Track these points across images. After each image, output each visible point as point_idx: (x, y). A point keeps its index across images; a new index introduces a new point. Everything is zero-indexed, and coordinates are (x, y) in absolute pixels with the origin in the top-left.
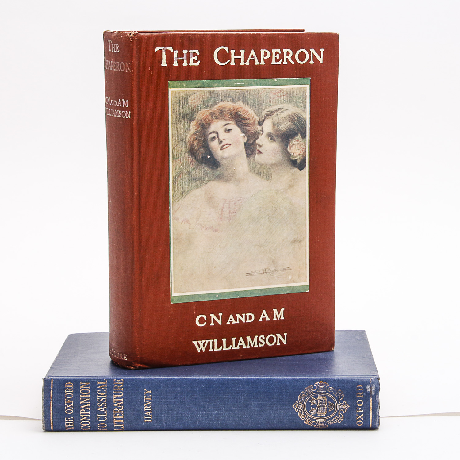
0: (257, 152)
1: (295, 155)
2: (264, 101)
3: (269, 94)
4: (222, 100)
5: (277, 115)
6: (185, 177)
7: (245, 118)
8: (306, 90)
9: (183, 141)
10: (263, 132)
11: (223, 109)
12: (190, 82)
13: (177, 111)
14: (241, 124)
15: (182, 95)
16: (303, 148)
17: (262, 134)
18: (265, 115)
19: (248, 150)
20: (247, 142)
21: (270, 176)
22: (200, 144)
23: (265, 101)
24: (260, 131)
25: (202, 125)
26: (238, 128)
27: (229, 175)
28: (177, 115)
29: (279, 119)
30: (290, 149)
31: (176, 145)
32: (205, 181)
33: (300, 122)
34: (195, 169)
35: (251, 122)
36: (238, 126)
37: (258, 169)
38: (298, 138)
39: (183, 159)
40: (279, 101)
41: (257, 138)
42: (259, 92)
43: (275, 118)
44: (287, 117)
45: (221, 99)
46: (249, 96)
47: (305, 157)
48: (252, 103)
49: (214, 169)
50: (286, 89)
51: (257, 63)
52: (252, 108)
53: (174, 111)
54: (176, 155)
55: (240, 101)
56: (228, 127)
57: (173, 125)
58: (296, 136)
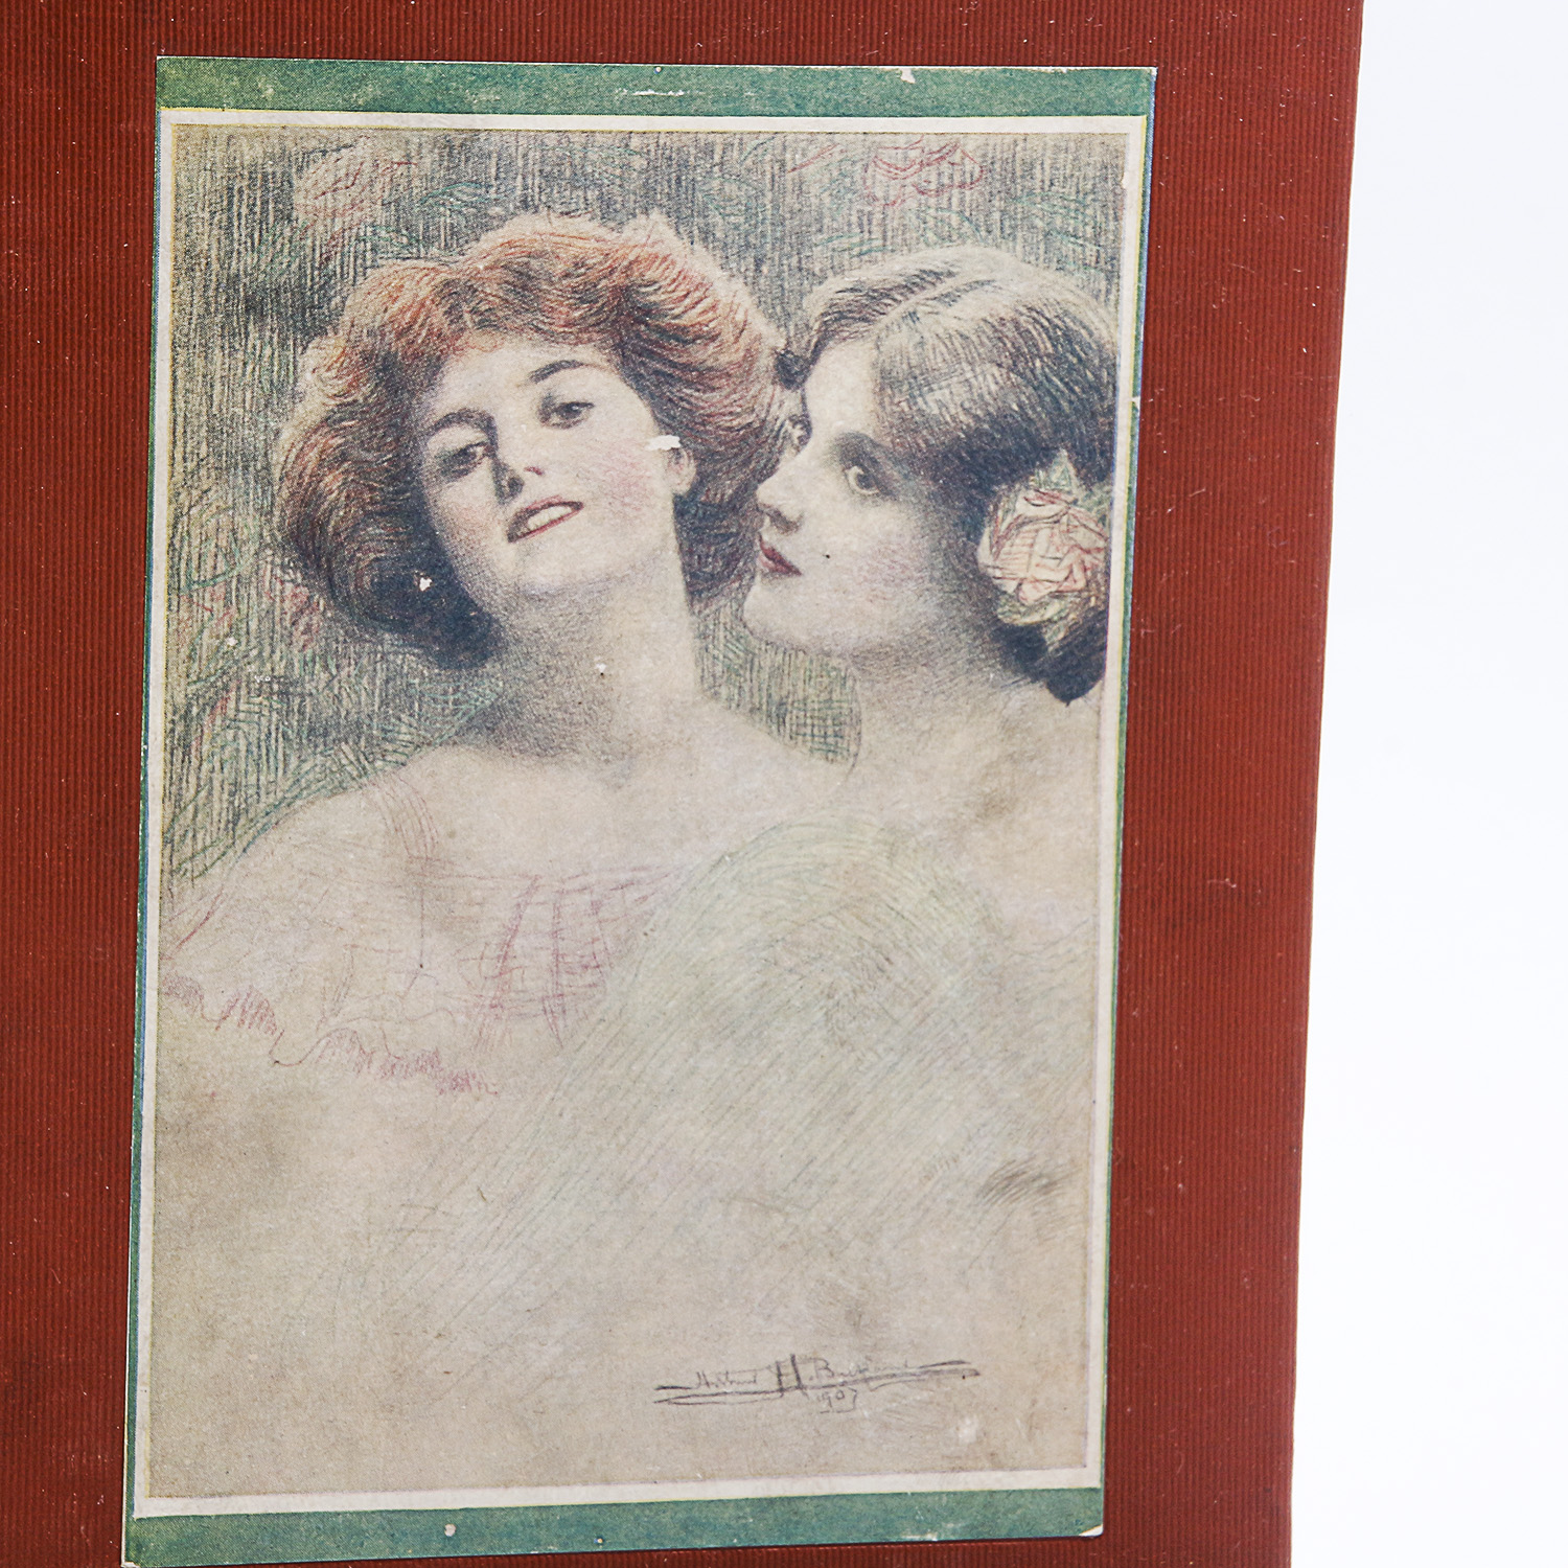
0: (762, 562)
1: (1030, 594)
2: (819, 220)
3: (858, 166)
4: (525, 204)
5: (913, 315)
6: (253, 713)
7: (684, 329)
8: (1119, 154)
9: (246, 468)
10: (807, 427)
11: (535, 264)
12: (308, 72)
13: (215, 266)
14: (657, 372)
15: (250, 153)
16: (1088, 552)
17: (803, 441)
18: (823, 314)
19: (702, 549)
20: (694, 491)
21: (847, 730)
22: (367, 496)
23: (827, 221)
24: (788, 425)
25: (385, 369)
26: (632, 395)
27: (559, 715)
28: (211, 293)
29: (921, 343)
30: (997, 555)
31: (195, 493)
32: (389, 747)
33: (1071, 368)
34: (324, 657)
35: (724, 359)
36: (636, 380)
37: (765, 675)
38: (1054, 478)
39: (242, 591)
40: (931, 222)
41: (768, 470)
42: (788, 156)
43: (896, 336)
44: (979, 331)
45: (518, 192)
46: (716, 184)
47: (1102, 615)
48: (737, 227)
49: (459, 668)
50: (981, 140)
52: (733, 265)
53: (188, 262)
54: (194, 564)
55: (655, 214)
56: (568, 387)
57: (181, 359)
58: (1043, 466)
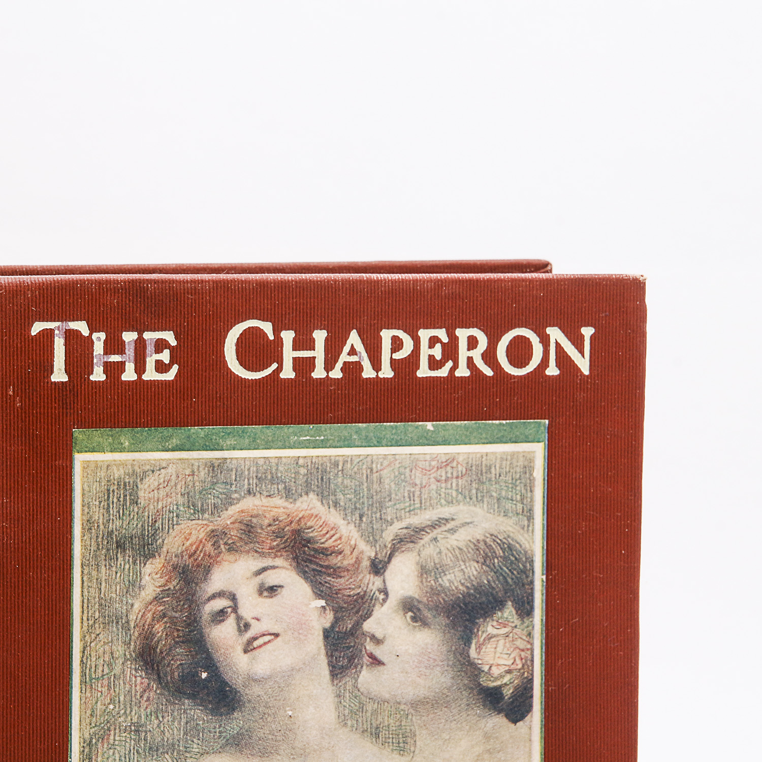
0: (366, 660)
1: (496, 671)
2: (390, 495)
3: (408, 470)
4: (249, 492)
5: (435, 539)
6: (122, 742)
7: (326, 549)
8: (531, 461)
9: (117, 623)
10: (386, 594)
11: (254, 520)
12: (145, 434)
13: (102, 527)
14: (314, 570)
15: (117, 473)
16: (523, 650)
17: (384, 600)
18: (392, 540)
19: (337, 654)
20: (333, 626)
21: (409, 740)
22: (175, 634)
23: (393, 496)
24: (377, 593)
25: (183, 572)
26: (302, 581)
27: (270, 737)
28: (100, 540)
29: (440, 553)
30: (479, 653)
31: (93, 636)
32: (188, 755)
33: (512, 562)
34: (156, 713)
35: (346, 563)
36: (304, 574)
37: (369, 714)
38: (505, 615)
39: (116, 682)
40: (443, 495)
41: (368, 615)
42: (374, 466)
43: (427, 549)
44: (467, 546)
45: (246, 487)
46: (340, 480)
47: (531, 681)
48: (350, 500)
49: (221, 715)
50: (466, 456)
51: (368, 372)
52: (349, 518)
53: (89, 525)
54: (93, 670)
55: (311, 495)
56: (271, 578)
57: (86, 572)
58: (500, 610)
